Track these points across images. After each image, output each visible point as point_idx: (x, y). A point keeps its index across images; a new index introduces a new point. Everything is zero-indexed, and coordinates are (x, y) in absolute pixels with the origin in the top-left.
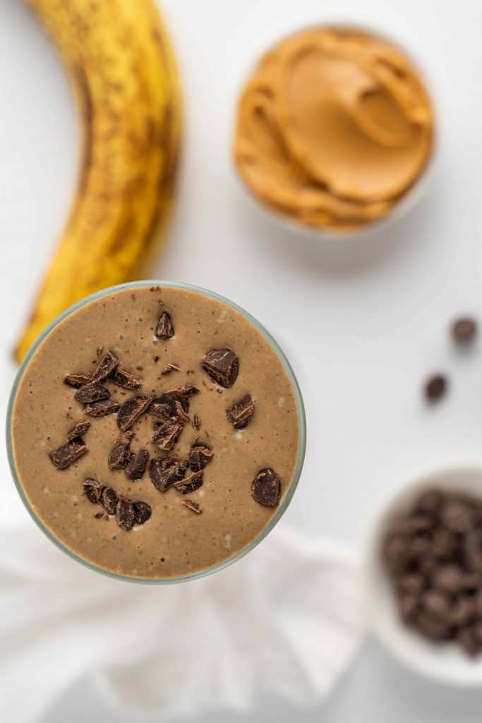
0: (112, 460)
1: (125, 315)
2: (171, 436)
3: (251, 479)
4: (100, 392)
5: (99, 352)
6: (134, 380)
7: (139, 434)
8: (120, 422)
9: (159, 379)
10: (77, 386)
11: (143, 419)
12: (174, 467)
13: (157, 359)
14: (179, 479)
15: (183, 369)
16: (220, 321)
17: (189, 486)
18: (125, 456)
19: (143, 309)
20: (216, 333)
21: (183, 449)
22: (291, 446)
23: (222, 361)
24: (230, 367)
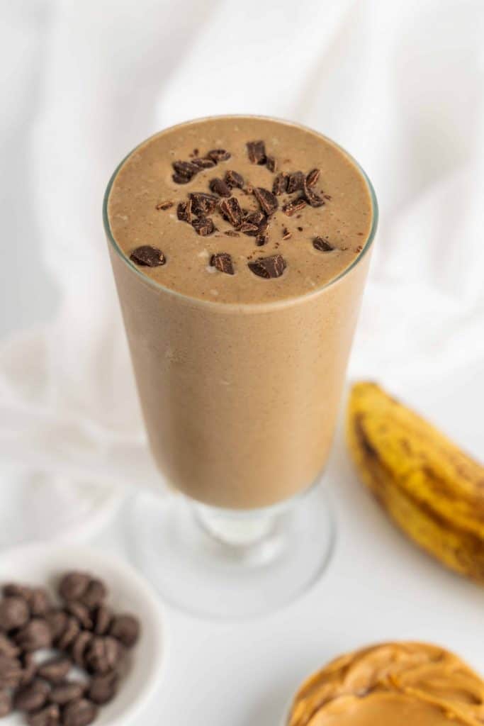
0: (234, 174)
1: (349, 224)
2: (231, 212)
3: (163, 250)
4: (295, 185)
5: (328, 198)
6: (291, 209)
7: (245, 198)
8: (263, 191)
9: (283, 225)
10: (308, 178)
11: (256, 204)
12: (204, 208)
13: (300, 229)
14: (193, 208)
15: (283, 243)
16: (308, 279)
17: (184, 210)
18: (233, 182)
19: (346, 237)
20: (299, 272)
21: (215, 218)
22: (173, 284)
23: (273, 267)
24: (265, 268)
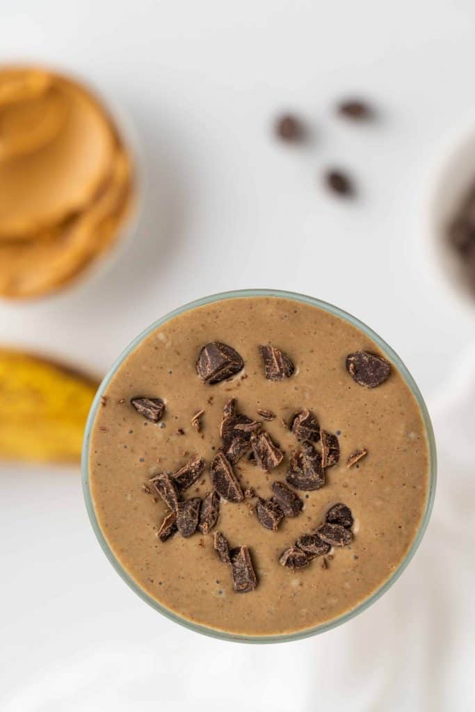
0: (269, 524)
1: (119, 446)
2: (269, 448)
3: (351, 382)
4: (190, 507)
5: (148, 490)
6: (193, 465)
7: (252, 484)
8: (232, 499)
9: (203, 437)
10: (174, 530)
11: (239, 473)
12: (304, 459)
13: (182, 432)
14: (320, 459)
15: (203, 406)
16: (169, 344)
17: (331, 452)
18: (271, 509)
19: (120, 425)
20: (178, 353)
21: (289, 441)
22: (333, 324)
23: (212, 361)
24: (222, 354)
